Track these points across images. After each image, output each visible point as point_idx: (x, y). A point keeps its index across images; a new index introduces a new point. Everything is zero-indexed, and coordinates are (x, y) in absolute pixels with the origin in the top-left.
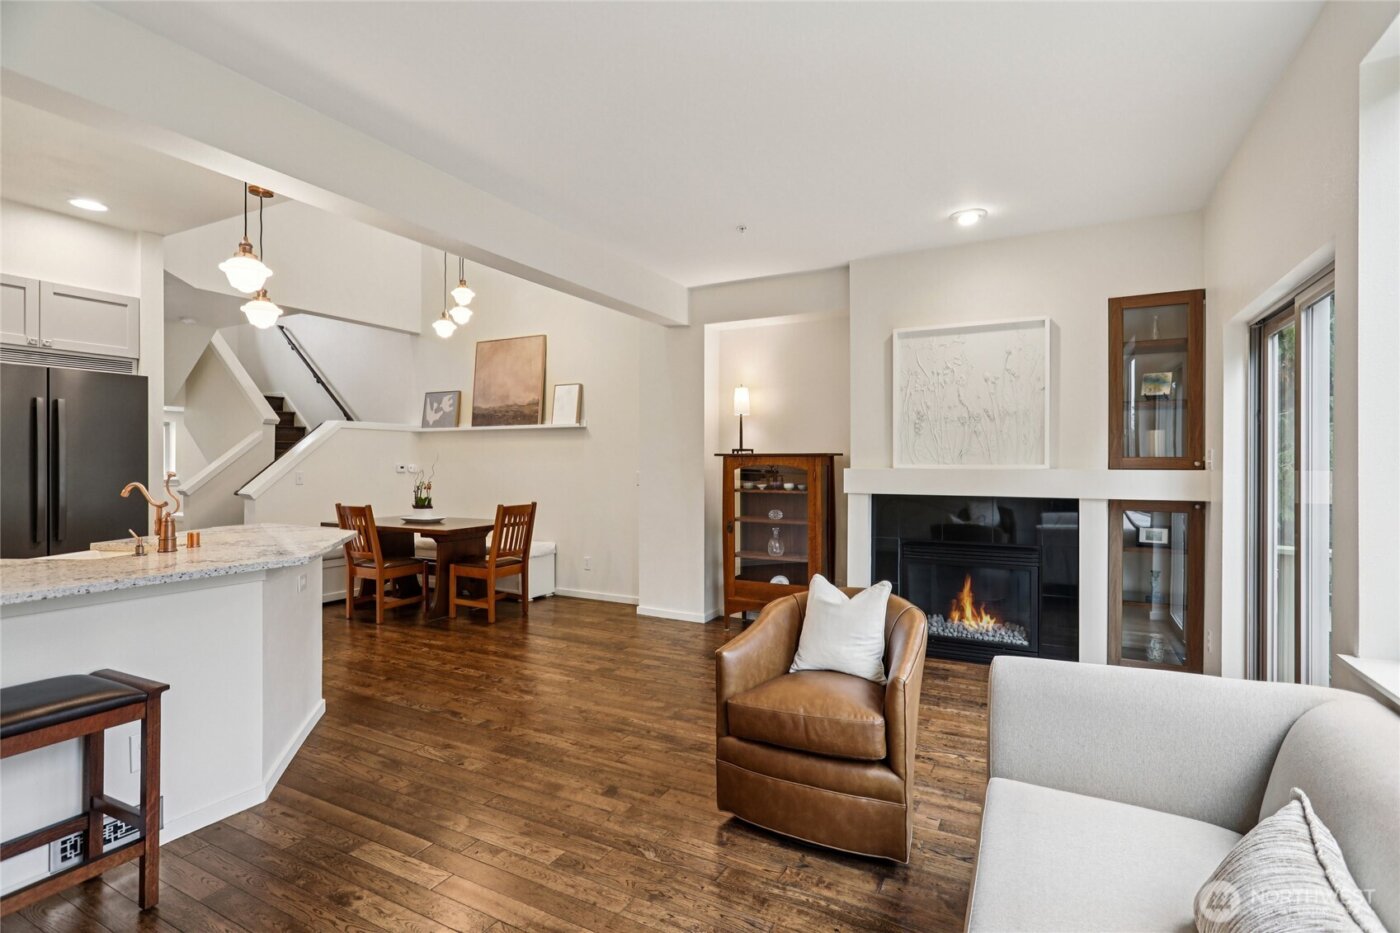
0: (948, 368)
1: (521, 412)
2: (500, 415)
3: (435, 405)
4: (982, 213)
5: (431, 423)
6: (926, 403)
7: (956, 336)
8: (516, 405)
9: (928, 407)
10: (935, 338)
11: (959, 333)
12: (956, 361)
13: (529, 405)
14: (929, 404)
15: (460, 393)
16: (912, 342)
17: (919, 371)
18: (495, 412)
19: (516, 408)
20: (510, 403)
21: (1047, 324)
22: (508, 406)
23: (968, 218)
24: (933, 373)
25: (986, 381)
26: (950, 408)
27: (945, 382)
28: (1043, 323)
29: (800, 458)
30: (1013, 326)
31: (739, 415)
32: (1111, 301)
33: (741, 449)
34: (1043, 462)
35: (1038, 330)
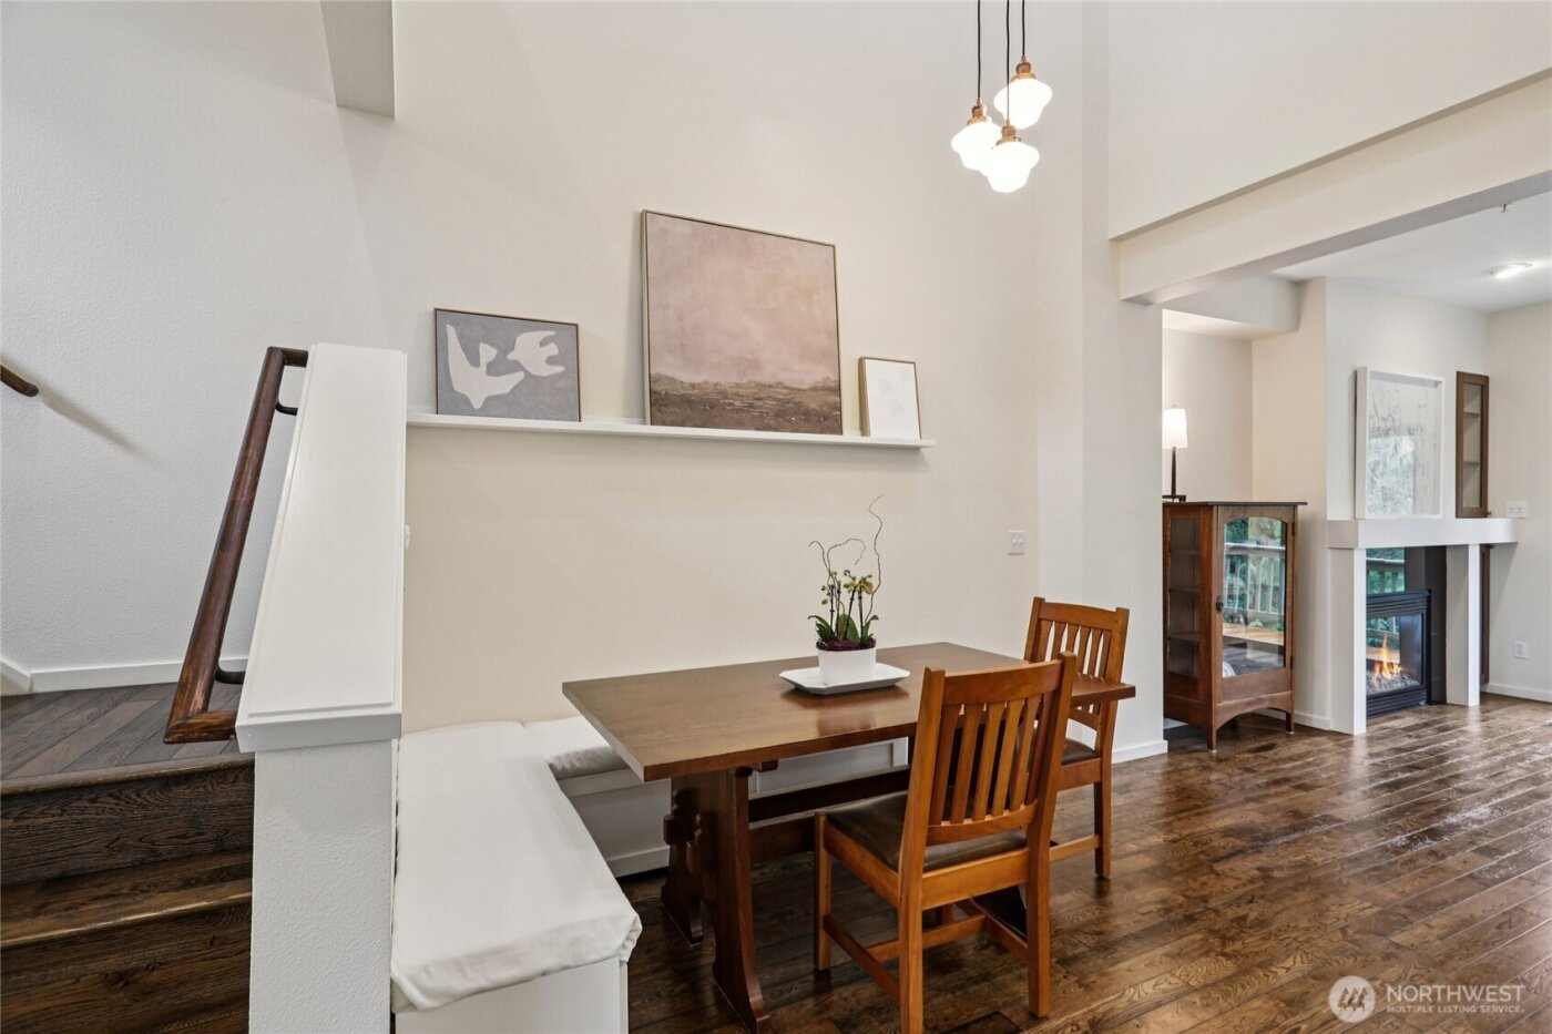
1: (798, 404)
2: (738, 404)
3: (487, 353)
5: (477, 405)
8: (780, 384)
13: (814, 389)
15: (576, 325)
18: (724, 394)
19: (781, 393)
20: (765, 377)
21: (1442, 386)
22: (761, 386)
28: (1437, 384)
29: (1284, 508)
30: (1422, 382)
31: (1170, 447)
32: (1458, 373)
33: (1173, 496)
34: (1438, 512)
35: (1434, 390)
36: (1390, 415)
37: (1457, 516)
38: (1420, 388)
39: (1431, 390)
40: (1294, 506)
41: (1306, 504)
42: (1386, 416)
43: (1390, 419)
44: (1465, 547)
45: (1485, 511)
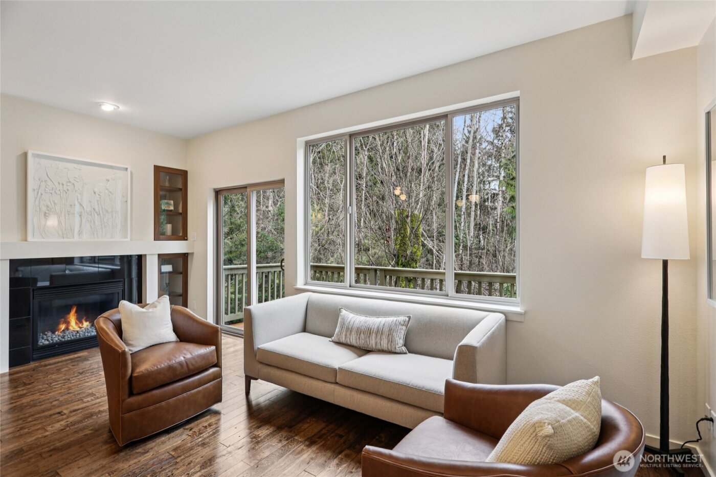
0: (70, 182)
4: (116, 107)
6: (54, 202)
7: (77, 165)
9: (55, 204)
10: (61, 163)
11: (78, 164)
12: (75, 179)
14: (56, 202)
16: (44, 162)
17: (48, 180)
21: (129, 170)
23: (108, 107)
24: (59, 183)
25: (95, 193)
26: (71, 205)
27: (68, 190)
28: (126, 169)
32: (154, 166)
34: (126, 237)
35: (124, 172)
37: (155, 240)
39: (122, 173)
44: (145, 255)
45: (184, 237)
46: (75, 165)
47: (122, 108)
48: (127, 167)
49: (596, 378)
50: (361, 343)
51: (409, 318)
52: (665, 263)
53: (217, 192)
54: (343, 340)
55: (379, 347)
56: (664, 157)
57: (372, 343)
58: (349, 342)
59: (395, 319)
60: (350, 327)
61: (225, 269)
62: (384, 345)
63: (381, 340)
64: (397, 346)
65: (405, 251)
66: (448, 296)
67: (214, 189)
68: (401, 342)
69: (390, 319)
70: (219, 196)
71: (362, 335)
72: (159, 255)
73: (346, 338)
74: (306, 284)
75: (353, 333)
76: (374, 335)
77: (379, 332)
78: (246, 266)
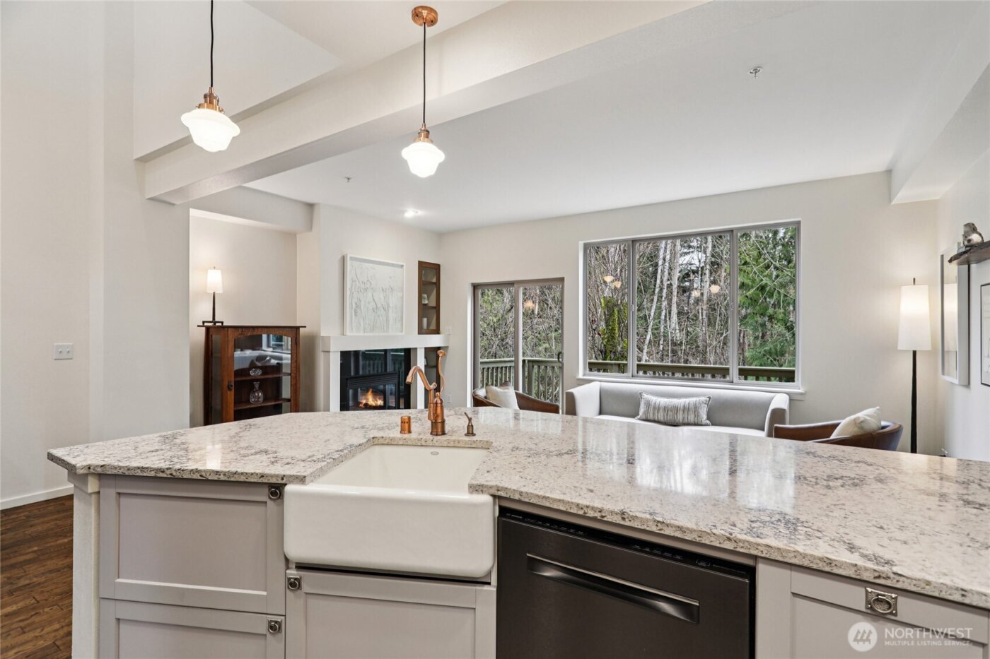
4: (415, 214)
6: (359, 298)
9: (360, 301)
12: (372, 278)
14: (361, 299)
16: (356, 264)
17: (357, 280)
21: (404, 267)
23: (410, 214)
24: (362, 282)
25: (383, 289)
26: (369, 302)
27: (367, 288)
28: (402, 266)
29: (287, 329)
30: (393, 265)
31: (212, 292)
32: (419, 262)
33: (214, 321)
34: (402, 331)
35: (400, 269)
36: (368, 281)
37: (419, 334)
38: (391, 268)
39: (399, 270)
40: (297, 328)
41: (305, 327)
42: (365, 281)
43: (368, 283)
44: (416, 349)
45: (437, 331)
46: (371, 265)
47: (420, 213)
48: (402, 264)
49: (878, 407)
50: (670, 418)
51: (710, 398)
52: (915, 353)
53: (475, 287)
54: (651, 417)
55: (686, 421)
56: (914, 279)
57: (680, 417)
58: (656, 419)
59: (698, 399)
60: (657, 406)
61: (482, 363)
62: (691, 418)
63: (688, 414)
64: (703, 420)
65: (614, 346)
66: (733, 382)
67: (472, 284)
68: (705, 417)
69: (693, 400)
70: (476, 291)
71: (669, 412)
72: (426, 349)
73: (653, 415)
74: (584, 375)
75: (661, 411)
76: (681, 412)
77: (686, 409)
78: (513, 359)
